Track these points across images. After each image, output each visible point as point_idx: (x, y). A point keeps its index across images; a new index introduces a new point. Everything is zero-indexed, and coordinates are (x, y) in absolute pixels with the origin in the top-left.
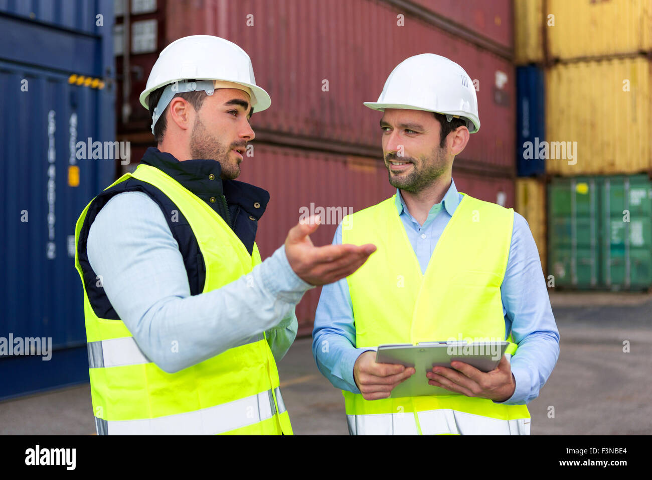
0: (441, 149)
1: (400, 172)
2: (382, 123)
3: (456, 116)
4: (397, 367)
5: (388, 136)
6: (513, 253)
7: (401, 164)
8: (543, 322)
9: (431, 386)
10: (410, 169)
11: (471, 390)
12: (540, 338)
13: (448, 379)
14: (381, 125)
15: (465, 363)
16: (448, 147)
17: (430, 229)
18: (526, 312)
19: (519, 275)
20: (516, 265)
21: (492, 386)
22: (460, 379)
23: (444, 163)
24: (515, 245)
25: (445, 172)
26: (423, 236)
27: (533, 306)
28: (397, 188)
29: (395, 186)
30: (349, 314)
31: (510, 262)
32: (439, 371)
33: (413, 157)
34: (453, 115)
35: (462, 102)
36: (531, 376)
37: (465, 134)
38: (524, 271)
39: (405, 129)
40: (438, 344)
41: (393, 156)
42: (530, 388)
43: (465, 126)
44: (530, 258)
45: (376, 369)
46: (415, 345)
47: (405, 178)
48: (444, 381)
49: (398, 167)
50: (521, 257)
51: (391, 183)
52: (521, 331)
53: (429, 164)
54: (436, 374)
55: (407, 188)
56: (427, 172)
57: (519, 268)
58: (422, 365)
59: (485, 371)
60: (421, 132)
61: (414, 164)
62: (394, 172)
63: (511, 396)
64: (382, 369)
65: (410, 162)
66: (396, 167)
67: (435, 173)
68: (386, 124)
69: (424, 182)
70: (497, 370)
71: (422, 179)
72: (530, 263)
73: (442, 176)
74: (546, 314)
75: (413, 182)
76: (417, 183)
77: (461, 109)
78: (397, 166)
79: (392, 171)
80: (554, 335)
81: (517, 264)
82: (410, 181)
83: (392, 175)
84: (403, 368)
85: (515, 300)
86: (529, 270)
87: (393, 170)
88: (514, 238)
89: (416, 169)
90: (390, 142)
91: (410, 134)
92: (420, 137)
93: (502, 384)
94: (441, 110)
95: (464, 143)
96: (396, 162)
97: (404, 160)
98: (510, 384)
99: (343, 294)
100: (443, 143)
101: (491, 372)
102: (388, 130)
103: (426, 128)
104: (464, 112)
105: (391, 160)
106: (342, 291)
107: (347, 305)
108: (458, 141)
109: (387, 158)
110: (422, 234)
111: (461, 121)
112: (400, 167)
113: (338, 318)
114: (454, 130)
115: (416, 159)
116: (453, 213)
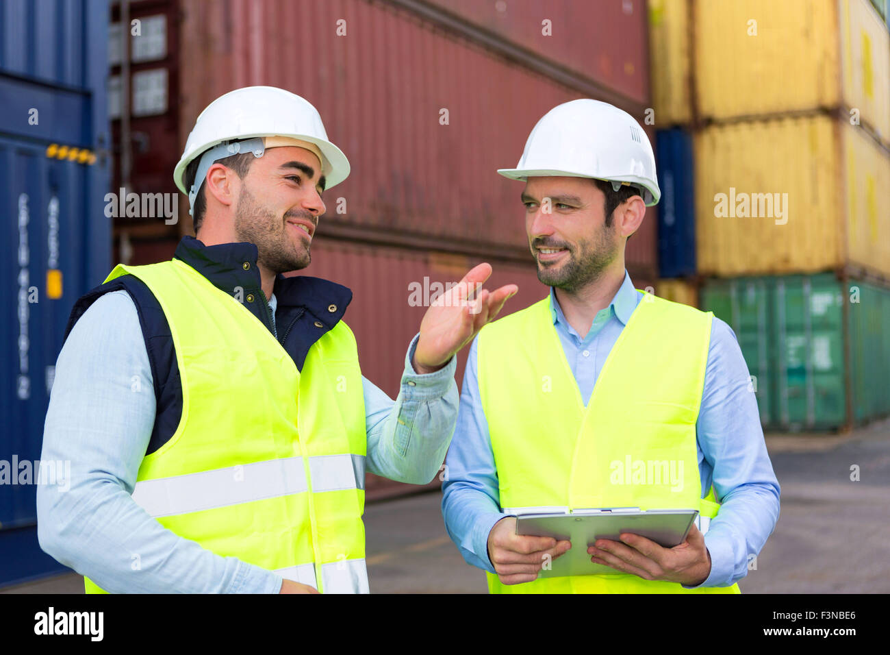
0: (607, 229)
1: (552, 263)
2: (524, 197)
3: (625, 182)
4: (545, 541)
5: (533, 214)
6: (710, 376)
7: (553, 251)
8: (756, 470)
9: (595, 564)
10: (565, 258)
11: (648, 572)
12: (751, 491)
13: (616, 556)
14: (523, 200)
15: (638, 535)
16: (616, 225)
17: (595, 343)
18: (733, 455)
19: (721, 406)
20: (715, 392)
21: (677, 566)
22: (633, 557)
23: (612, 249)
24: (713, 365)
25: (614, 261)
26: (586, 353)
27: (741, 447)
28: (549, 285)
29: (545, 284)
30: (489, 461)
31: (706, 389)
32: (604, 546)
33: (569, 241)
34: (621, 182)
35: (633, 163)
36: (735, 549)
37: (639, 207)
38: (728, 401)
39: (556, 203)
40: (600, 511)
41: (542, 241)
42: (733, 566)
43: (639, 195)
44: (737, 381)
45: (516, 544)
46: (568, 513)
47: (559, 270)
48: (612, 559)
49: (548, 256)
50: (722, 381)
51: (540, 280)
52: (725, 482)
53: (592, 249)
54: (600, 550)
55: (562, 285)
56: (588, 262)
57: (721, 396)
58: (580, 538)
59: (668, 546)
60: (578, 207)
61: (571, 251)
62: (544, 264)
63: (705, 579)
64: (524, 543)
65: (566, 248)
66: (545, 256)
67: (600, 263)
68: (529, 198)
69: (585, 276)
70: (685, 544)
71: (583, 271)
72: (737, 389)
73: (610, 266)
74: (759, 459)
75: (569, 275)
76: (576, 277)
77: (631, 173)
78: (547, 254)
79: (541, 262)
80: (772, 488)
81: (717, 390)
82: (566, 275)
83: (541, 268)
84: (554, 541)
85: (714, 440)
86: (735, 398)
87: (543, 260)
88: (710, 356)
89: (573, 257)
90: (536, 221)
91: (563, 209)
92: (578, 212)
93: (692, 564)
94: (604, 174)
95: (639, 219)
96: (545, 249)
97: (557, 246)
98: (704, 562)
99: (480, 435)
100: (609, 220)
101: (677, 547)
102: (533, 206)
103: (584, 201)
104: (636, 176)
105: (539, 247)
106: (479, 429)
107: (486, 450)
108: (630, 217)
109: (533, 245)
110: (583, 349)
111: (631, 190)
112: (551, 256)
113: (475, 467)
114: (624, 202)
115: (573, 244)
116: (627, 321)
